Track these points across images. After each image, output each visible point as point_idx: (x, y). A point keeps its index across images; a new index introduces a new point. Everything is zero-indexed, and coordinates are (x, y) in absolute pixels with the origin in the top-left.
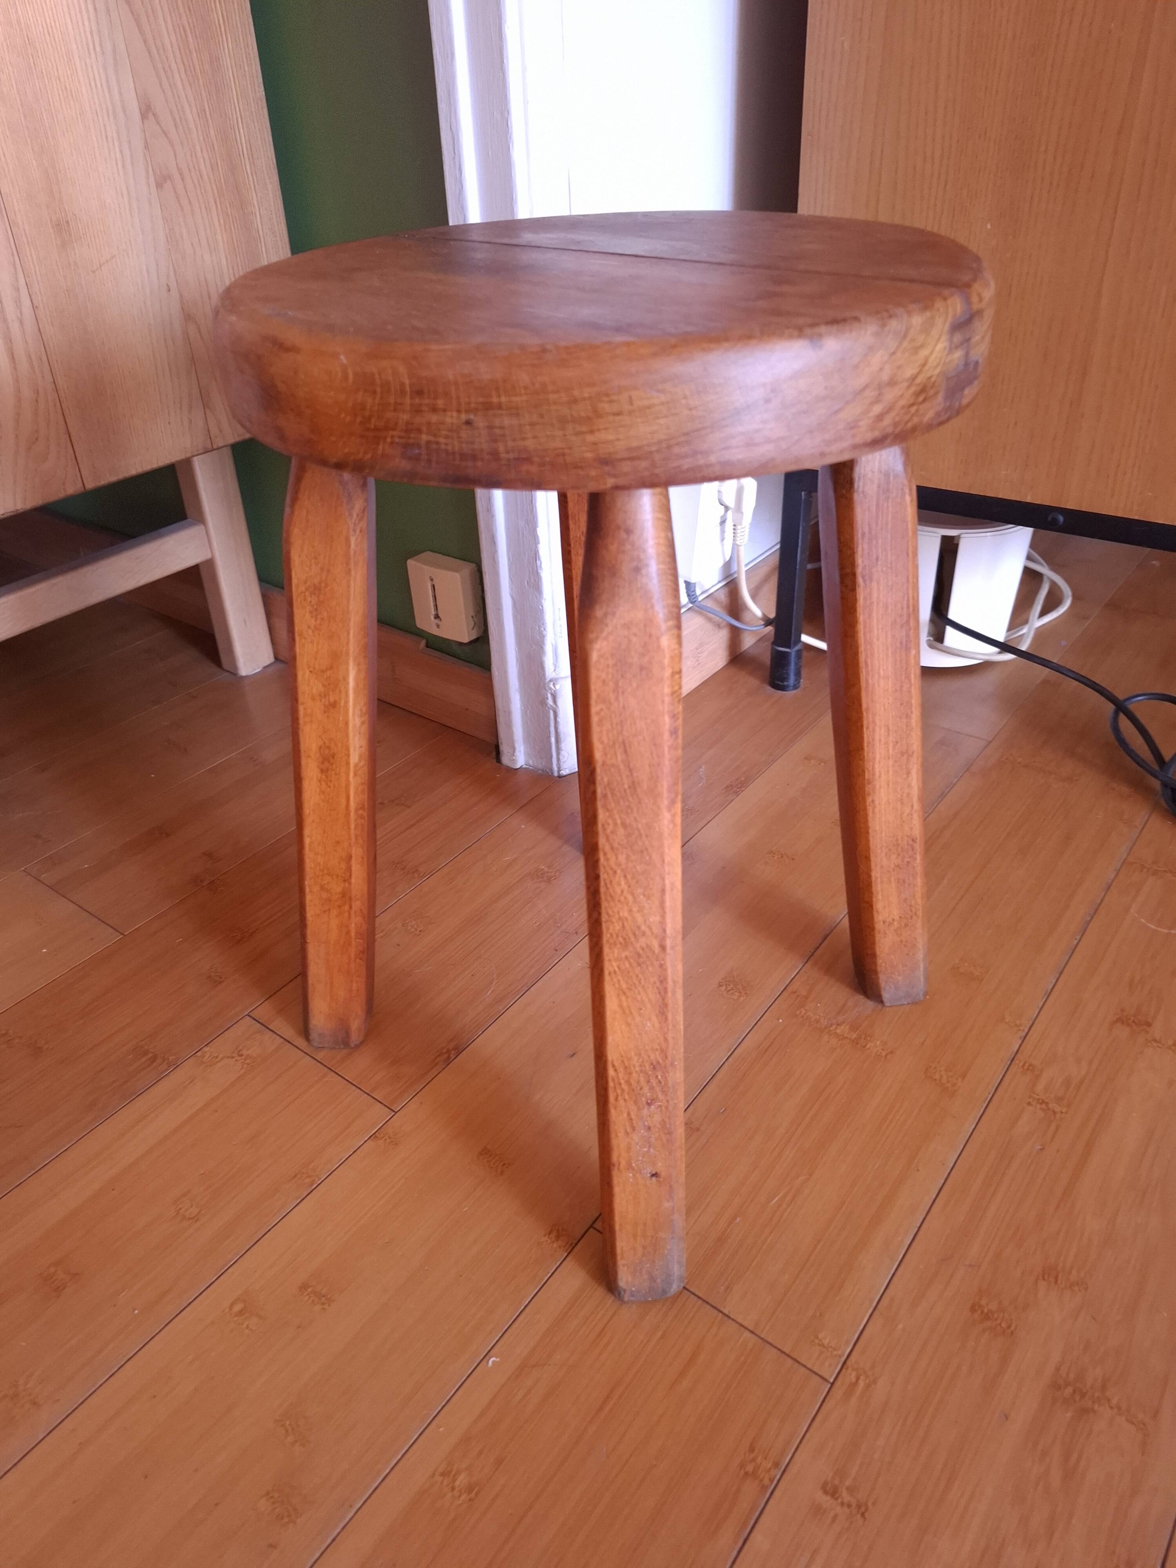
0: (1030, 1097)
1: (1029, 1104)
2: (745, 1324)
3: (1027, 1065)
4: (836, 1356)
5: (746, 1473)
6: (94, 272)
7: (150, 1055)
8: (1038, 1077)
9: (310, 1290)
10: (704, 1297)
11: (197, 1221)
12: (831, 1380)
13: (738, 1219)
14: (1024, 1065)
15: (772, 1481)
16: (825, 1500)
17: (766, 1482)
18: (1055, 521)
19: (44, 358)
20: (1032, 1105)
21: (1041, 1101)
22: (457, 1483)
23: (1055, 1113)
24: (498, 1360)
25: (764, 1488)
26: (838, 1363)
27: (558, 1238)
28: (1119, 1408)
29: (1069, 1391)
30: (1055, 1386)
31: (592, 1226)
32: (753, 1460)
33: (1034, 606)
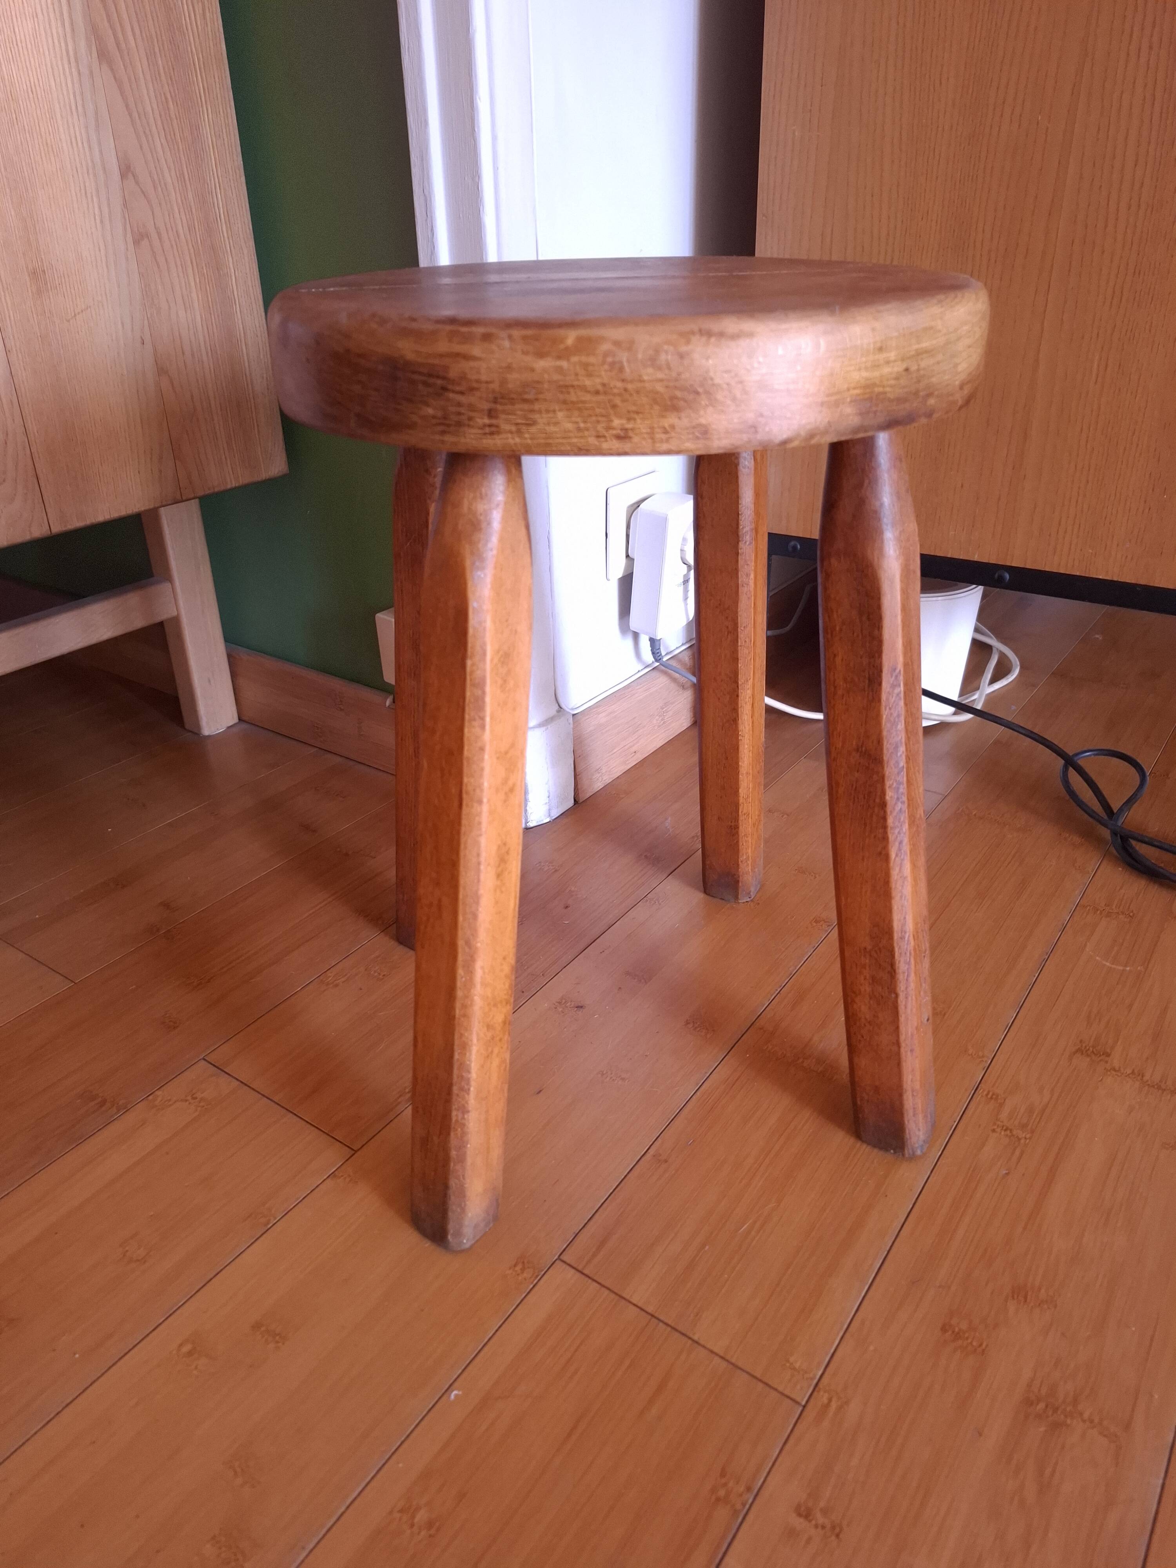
0: (995, 1124)
1: (994, 1131)
2: (716, 1350)
3: (991, 1093)
4: (807, 1379)
5: (718, 1500)
6: (69, 321)
7: (100, 1099)
8: (1001, 1105)
9: (263, 1329)
10: (673, 1325)
11: (145, 1262)
12: (803, 1403)
13: (707, 1247)
14: (987, 1095)
16: (799, 1523)
17: (738, 1506)
18: (1001, 578)
19: (15, 401)
20: (996, 1132)
21: (1004, 1128)
22: (416, 1520)
23: (1019, 1139)
24: (460, 1393)
25: (736, 1513)
26: (810, 1386)
27: (523, 1270)
28: (1092, 1421)
29: (1042, 1406)
30: (1028, 1402)
31: (559, 1258)
32: (725, 1485)
33: (985, 675)
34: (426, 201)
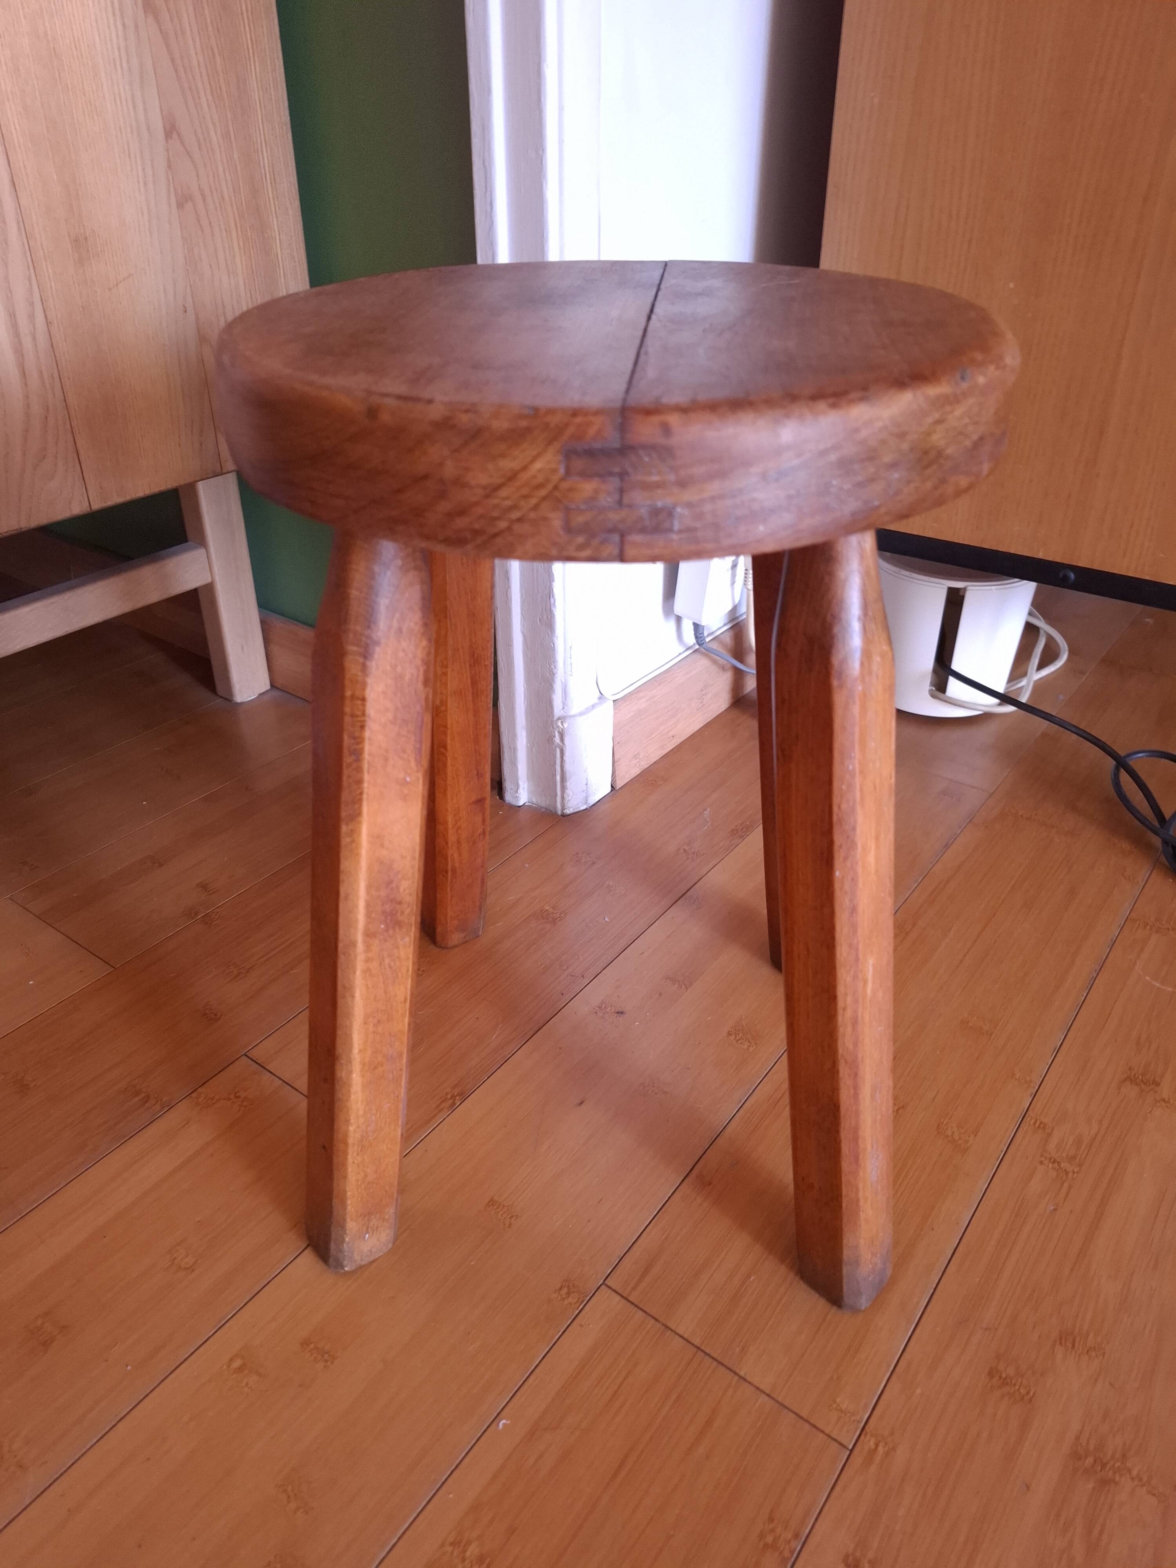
0: (1042, 1156)
1: (1041, 1163)
2: (762, 1387)
3: (1038, 1122)
4: (854, 1421)
5: (766, 1546)
6: (110, 290)
7: (143, 1095)
8: (1049, 1136)
9: (312, 1346)
10: (719, 1359)
11: (193, 1271)
12: (850, 1447)
14: (1035, 1123)
15: (792, 1552)
17: (786, 1554)
18: (1066, 578)
19: (56, 375)
20: (1044, 1164)
21: (1052, 1160)
22: (468, 1554)
23: (1067, 1173)
24: (508, 1422)
25: (784, 1561)
26: (857, 1429)
27: (568, 1294)
28: (1141, 1480)
29: (1090, 1460)
30: (1076, 1455)
31: (603, 1283)
32: (773, 1531)
33: (1032, 659)
34: (486, 173)
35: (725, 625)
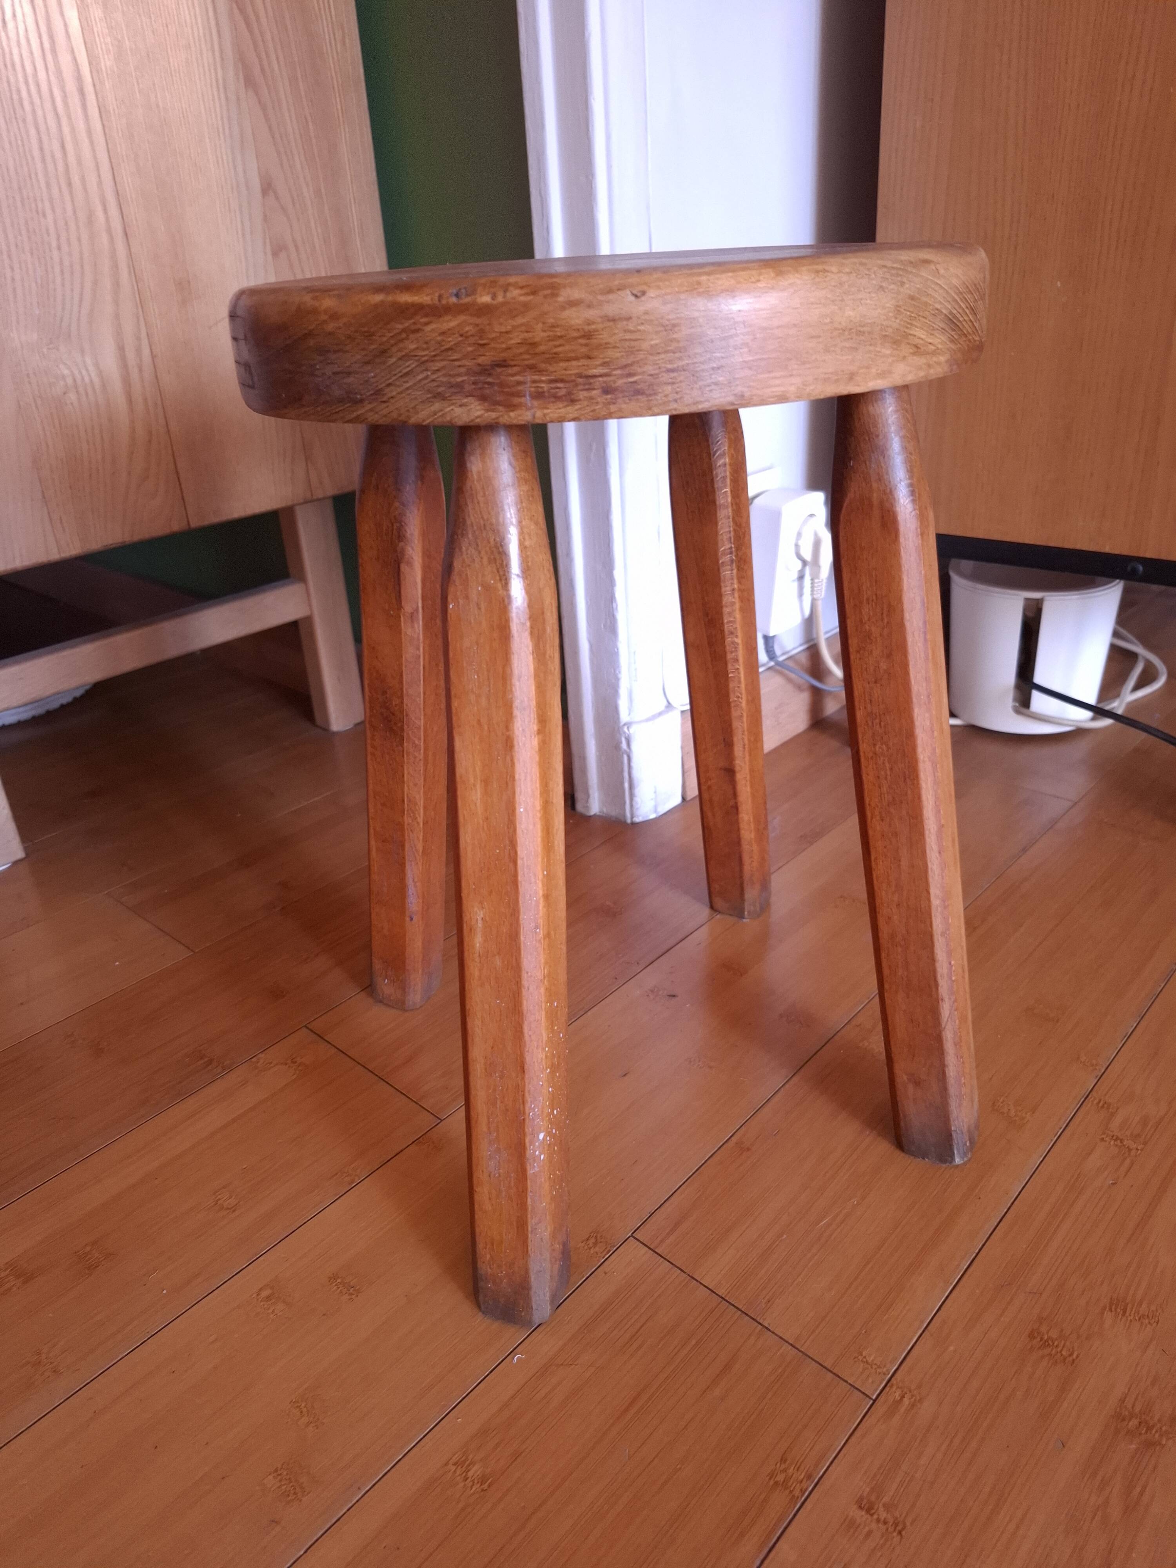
0: (1104, 1133)
1: (1102, 1140)
2: (785, 1337)
3: (1102, 1103)
4: (880, 1373)
5: (776, 1483)
6: (210, 328)
7: (206, 1059)
8: (1113, 1115)
9: (339, 1280)
10: (743, 1309)
11: (234, 1211)
12: (874, 1397)
13: (785, 1236)
14: (1098, 1103)
15: (803, 1492)
16: (860, 1516)
17: (797, 1493)
18: (1134, 571)
20: (1106, 1141)
21: (1114, 1138)
22: (470, 1474)
23: (1130, 1150)
24: (523, 1357)
25: (793, 1499)
26: (882, 1381)
27: (595, 1244)
29: (1134, 1423)
30: (1119, 1417)
31: (632, 1236)
32: (785, 1470)
33: (1128, 682)
35: (801, 645)
